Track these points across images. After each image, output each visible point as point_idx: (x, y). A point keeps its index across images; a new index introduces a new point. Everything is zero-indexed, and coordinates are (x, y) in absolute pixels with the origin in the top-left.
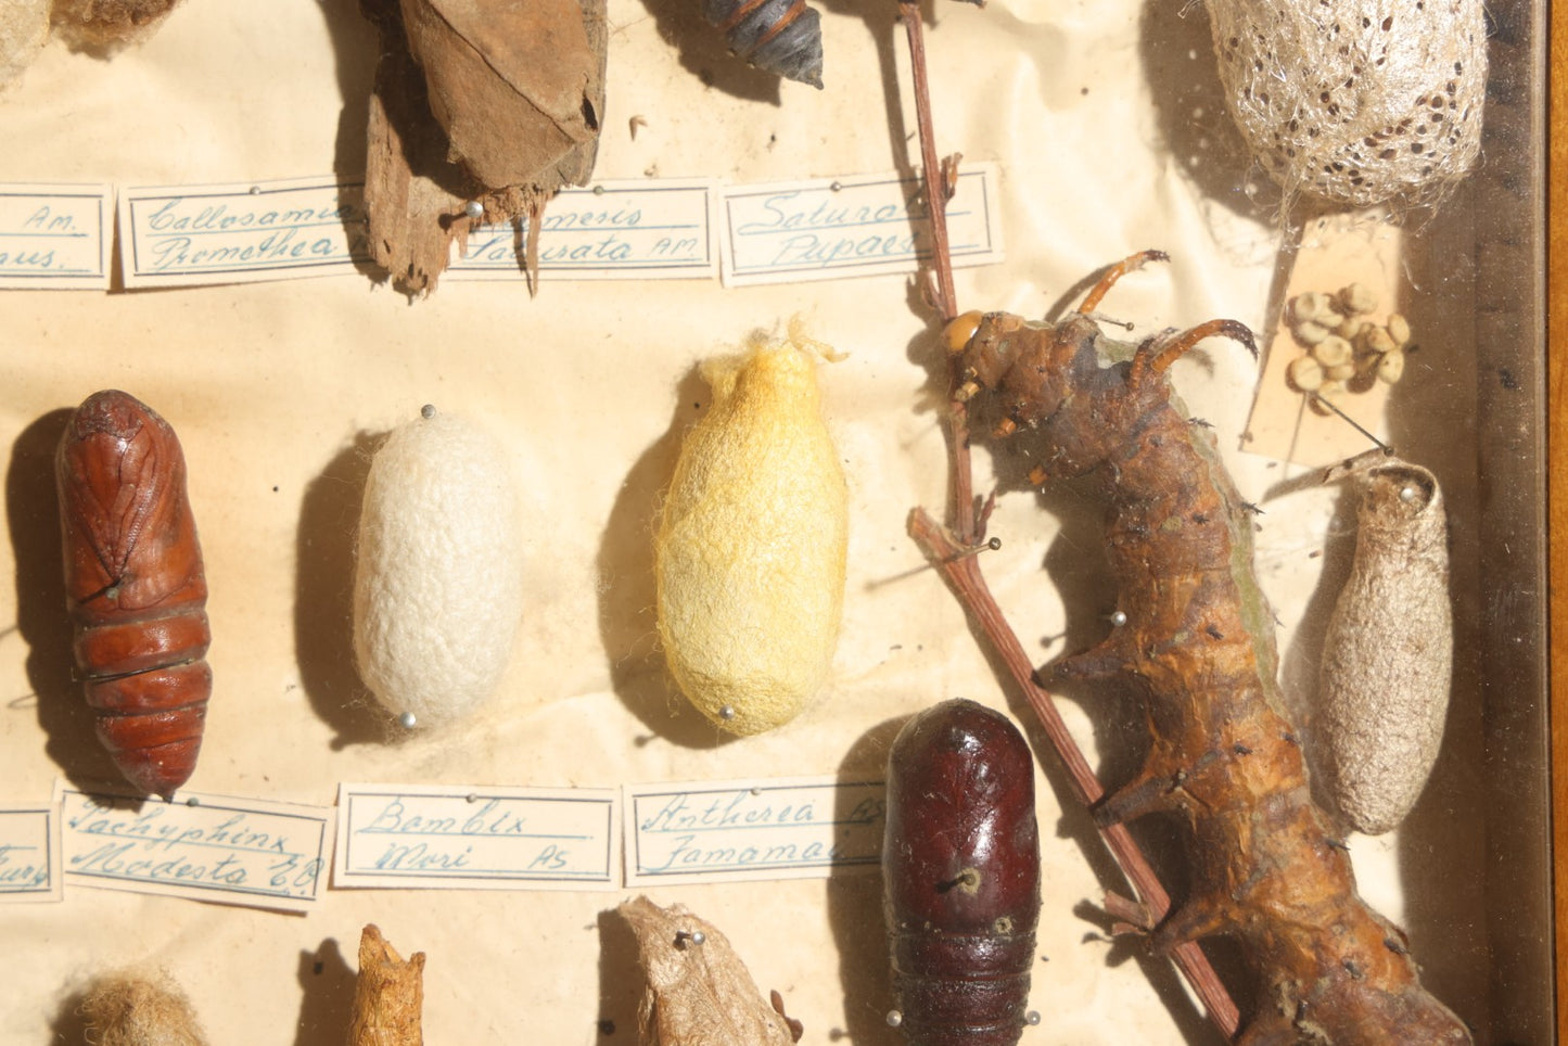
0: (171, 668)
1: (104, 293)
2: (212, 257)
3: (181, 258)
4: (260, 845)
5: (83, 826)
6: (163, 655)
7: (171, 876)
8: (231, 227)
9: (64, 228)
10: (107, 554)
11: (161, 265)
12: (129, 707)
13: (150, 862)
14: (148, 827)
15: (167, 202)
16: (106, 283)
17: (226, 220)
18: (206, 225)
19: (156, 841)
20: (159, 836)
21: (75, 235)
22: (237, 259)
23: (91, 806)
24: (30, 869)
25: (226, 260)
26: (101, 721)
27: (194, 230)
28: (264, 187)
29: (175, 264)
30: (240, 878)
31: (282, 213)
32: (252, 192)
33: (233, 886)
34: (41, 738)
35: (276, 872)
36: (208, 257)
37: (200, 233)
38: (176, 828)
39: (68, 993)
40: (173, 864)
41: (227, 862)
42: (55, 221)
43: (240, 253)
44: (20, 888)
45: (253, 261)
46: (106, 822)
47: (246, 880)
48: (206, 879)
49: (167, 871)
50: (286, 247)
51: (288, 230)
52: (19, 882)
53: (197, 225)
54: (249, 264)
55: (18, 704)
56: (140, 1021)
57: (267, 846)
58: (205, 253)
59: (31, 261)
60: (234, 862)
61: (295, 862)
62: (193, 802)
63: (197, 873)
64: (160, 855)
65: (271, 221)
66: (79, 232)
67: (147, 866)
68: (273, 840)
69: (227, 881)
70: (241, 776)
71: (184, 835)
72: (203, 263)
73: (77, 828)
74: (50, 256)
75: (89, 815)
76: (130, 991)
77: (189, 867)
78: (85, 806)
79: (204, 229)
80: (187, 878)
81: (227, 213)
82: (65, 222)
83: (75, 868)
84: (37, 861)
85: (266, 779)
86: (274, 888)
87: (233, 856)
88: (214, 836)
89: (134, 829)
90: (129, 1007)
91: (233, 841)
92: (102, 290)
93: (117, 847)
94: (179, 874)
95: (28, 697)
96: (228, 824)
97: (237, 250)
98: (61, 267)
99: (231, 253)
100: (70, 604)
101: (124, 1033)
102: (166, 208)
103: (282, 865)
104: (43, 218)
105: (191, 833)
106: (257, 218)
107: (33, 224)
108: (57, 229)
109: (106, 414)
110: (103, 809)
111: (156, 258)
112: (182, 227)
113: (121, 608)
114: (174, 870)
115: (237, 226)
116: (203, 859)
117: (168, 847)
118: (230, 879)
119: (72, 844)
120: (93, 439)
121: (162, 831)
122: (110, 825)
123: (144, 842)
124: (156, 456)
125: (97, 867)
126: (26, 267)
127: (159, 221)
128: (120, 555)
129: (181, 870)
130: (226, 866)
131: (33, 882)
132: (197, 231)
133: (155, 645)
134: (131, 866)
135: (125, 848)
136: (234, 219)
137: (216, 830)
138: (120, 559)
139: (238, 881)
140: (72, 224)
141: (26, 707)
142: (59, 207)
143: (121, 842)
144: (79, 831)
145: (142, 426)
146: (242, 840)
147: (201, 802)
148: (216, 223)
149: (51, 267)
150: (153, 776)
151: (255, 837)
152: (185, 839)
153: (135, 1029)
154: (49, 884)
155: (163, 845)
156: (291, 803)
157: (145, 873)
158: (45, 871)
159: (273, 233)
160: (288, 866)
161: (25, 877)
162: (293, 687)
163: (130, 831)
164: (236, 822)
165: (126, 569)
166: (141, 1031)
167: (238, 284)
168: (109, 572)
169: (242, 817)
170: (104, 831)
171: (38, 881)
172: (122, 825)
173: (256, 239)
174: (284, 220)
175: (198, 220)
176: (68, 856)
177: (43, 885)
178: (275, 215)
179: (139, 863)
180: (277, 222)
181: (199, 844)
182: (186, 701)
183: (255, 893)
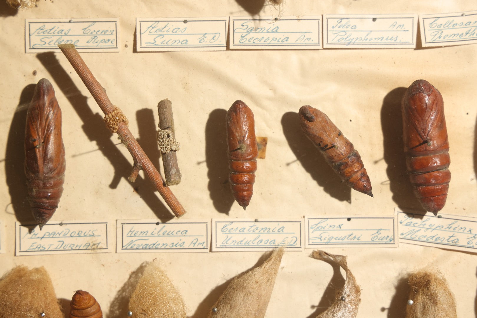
0: (441, 171)
1: (413, 49)
2: (450, 36)
3: (440, 37)
4: (463, 231)
5: (404, 223)
6: (438, 166)
7: (433, 240)
8: (456, 27)
9: (401, 28)
10: (422, 133)
11: (434, 39)
12: (427, 183)
13: (426, 236)
14: (425, 224)
15: (434, 19)
16: (414, 46)
17: (454, 25)
18: (448, 26)
19: (429, 229)
20: (429, 227)
21: (405, 31)
22: (458, 37)
23: (407, 217)
24: (388, 237)
25: (455, 38)
26: (417, 188)
27: (443, 28)
28: (466, 14)
29: (438, 39)
30: (457, 242)
31: (473, 21)
32: (462, 15)
33: (454, 244)
34: (391, 194)
35: (469, 240)
36: (448, 37)
37: (445, 29)
38: (434, 225)
39: (400, 277)
40: (434, 237)
41: (452, 236)
42: (399, 26)
43: (459, 35)
44: (385, 243)
45: (464, 38)
46: (412, 222)
47: (459, 242)
48: (445, 242)
49: (432, 239)
50: (474, 33)
51: (475, 28)
52: (385, 240)
53: (445, 26)
54: (462, 39)
55: (384, 183)
56: (433, 286)
57: (466, 231)
58: (448, 36)
59: (391, 39)
60: (455, 236)
61: (476, 237)
62: (440, 217)
63: (442, 240)
64: (429, 234)
65: (469, 25)
66: (405, 30)
67: (425, 237)
68: (468, 229)
69: (453, 243)
70: (455, 208)
71: (437, 227)
72: (447, 39)
73: (402, 224)
74: (397, 38)
75: (406, 220)
76: (429, 276)
77: (439, 238)
78: (404, 217)
79: (447, 28)
80: (439, 241)
81: (454, 23)
82: (402, 27)
83: (402, 237)
84: (391, 234)
85: (464, 209)
86: (468, 245)
87: (454, 234)
88: (447, 228)
89: (420, 225)
90: (429, 281)
91: (454, 229)
92: (413, 48)
93: (415, 231)
94: (436, 240)
95: (387, 181)
96: (452, 224)
97: (458, 34)
98: (400, 41)
99: (456, 35)
100: (406, 149)
101: (428, 289)
102: (435, 21)
103: (471, 238)
104: (395, 25)
105: (439, 227)
106: (465, 23)
107: (392, 27)
108: (399, 29)
109: (422, 87)
110: (410, 218)
111: (432, 37)
112: (440, 27)
113: (426, 150)
114: (434, 238)
115: (458, 26)
116: (444, 235)
117: (432, 231)
118: (453, 242)
119: (402, 229)
120: (418, 95)
121: (430, 226)
122: (413, 223)
123: (424, 229)
124: (437, 100)
125: (409, 237)
126: (389, 41)
127: (432, 25)
128: (426, 133)
129: (436, 238)
130: (452, 238)
131: (389, 241)
132: (445, 28)
133: (436, 162)
134: (420, 237)
135: (418, 231)
136: (457, 24)
137: (448, 226)
138: (426, 134)
139: (456, 243)
140: (403, 27)
141: (387, 184)
142: (400, 22)
143: (417, 229)
144: (403, 225)
145: (433, 91)
146: (457, 229)
147: (442, 217)
148: (451, 25)
149: (397, 41)
150: (433, 206)
151: (461, 228)
152: (438, 228)
153: (432, 288)
154: (394, 242)
155: (430, 230)
156: (474, 217)
157: (425, 239)
158: (393, 237)
159: (470, 28)
160: (473, 238)
161: (386, 239)
162: (473, 179)
163: (419, 225)
164: (455, 223)
165: (428, 137)
166: (434, 289)
167: (458, 45)
168: (422, 139)
169: (457, 222)
170: (411, 225)
171: (391, 241)
172: (417, 223)
173: (465, 30)
174: (473, 24)
175: (444, 25)
176: (400, 233)
177: (392, 242)
178: (470, 22)
179: (423, 236)
180: (471, 25)
181: (442, 230)
182: (445, 182)
183: (462, 247)
